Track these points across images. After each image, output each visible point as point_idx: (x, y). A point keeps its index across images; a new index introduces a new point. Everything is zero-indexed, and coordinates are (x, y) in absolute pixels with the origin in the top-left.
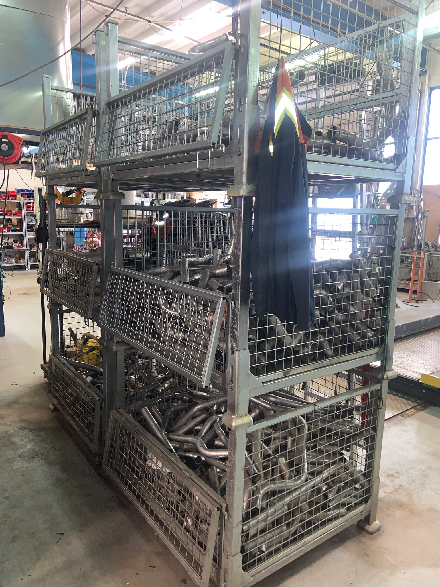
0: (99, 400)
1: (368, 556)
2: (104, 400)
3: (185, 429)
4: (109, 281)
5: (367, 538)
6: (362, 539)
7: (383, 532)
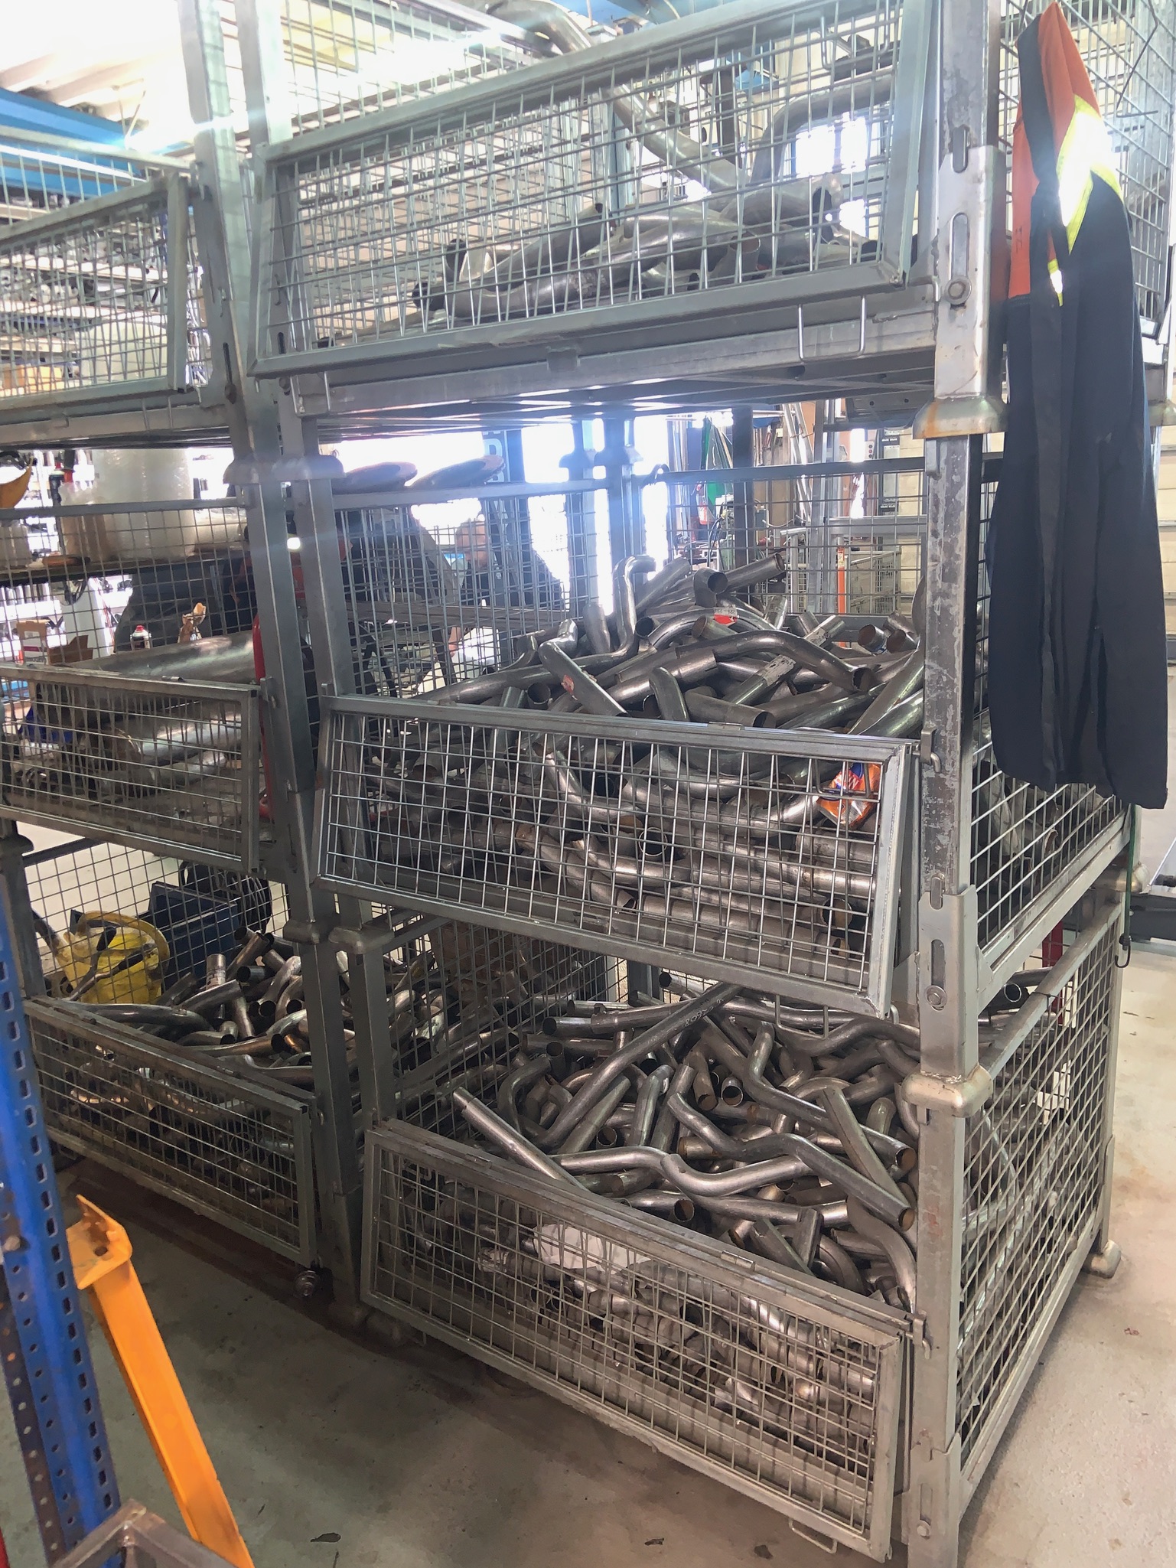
0: (304, 1109)
1: (1136, 1333)
2: (321, 1105)
3: (587, 1133)
4: (331, 742)
5: (1104, 1289)
6: (1099, 1295)
7: (1130, 1264)
